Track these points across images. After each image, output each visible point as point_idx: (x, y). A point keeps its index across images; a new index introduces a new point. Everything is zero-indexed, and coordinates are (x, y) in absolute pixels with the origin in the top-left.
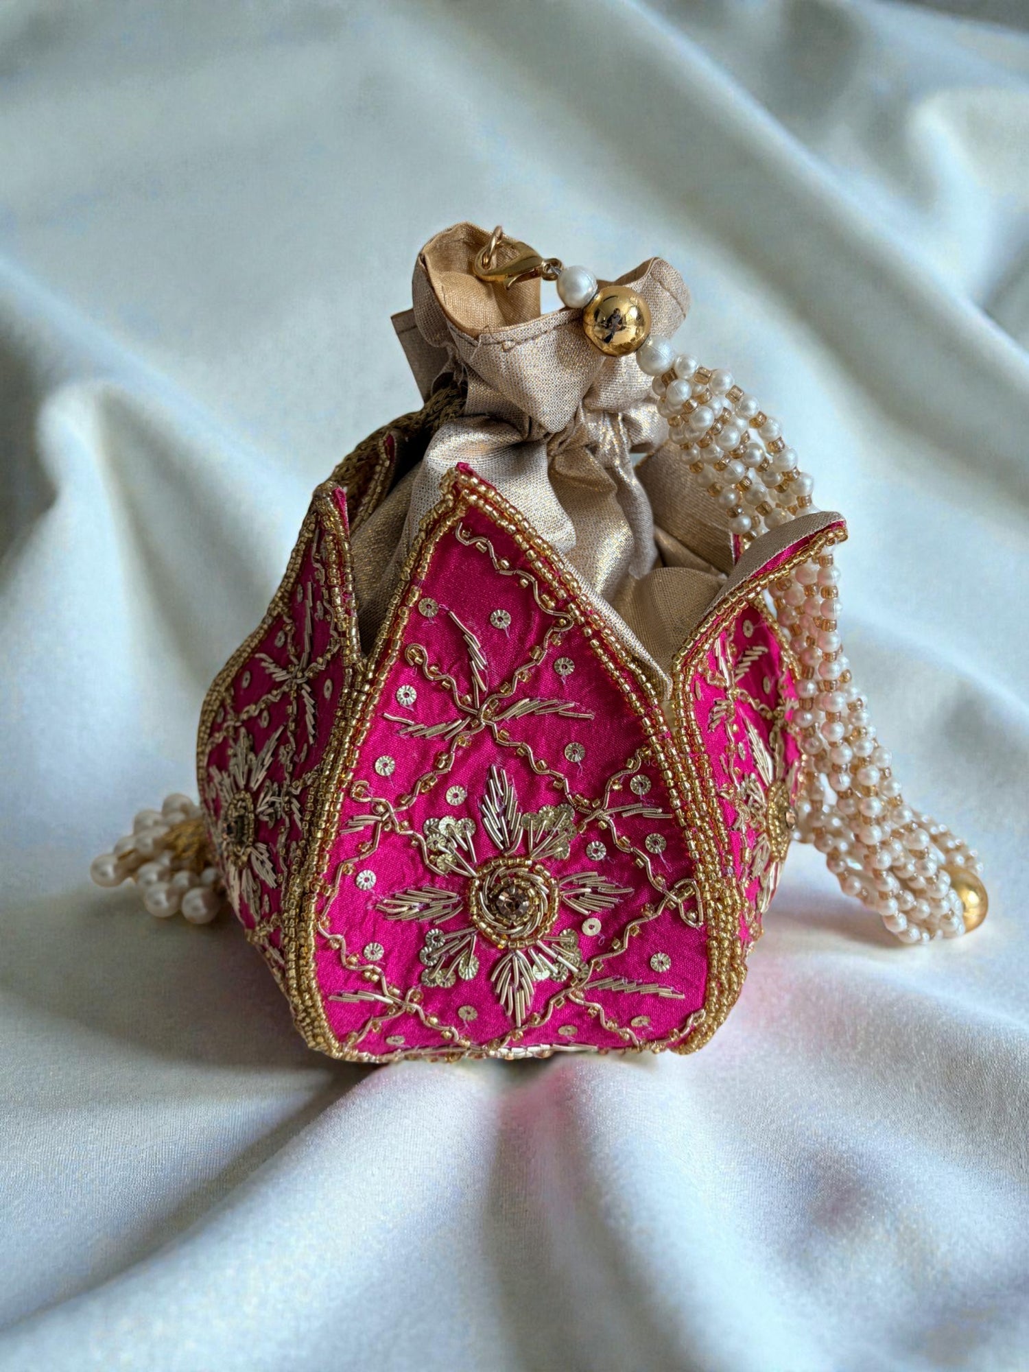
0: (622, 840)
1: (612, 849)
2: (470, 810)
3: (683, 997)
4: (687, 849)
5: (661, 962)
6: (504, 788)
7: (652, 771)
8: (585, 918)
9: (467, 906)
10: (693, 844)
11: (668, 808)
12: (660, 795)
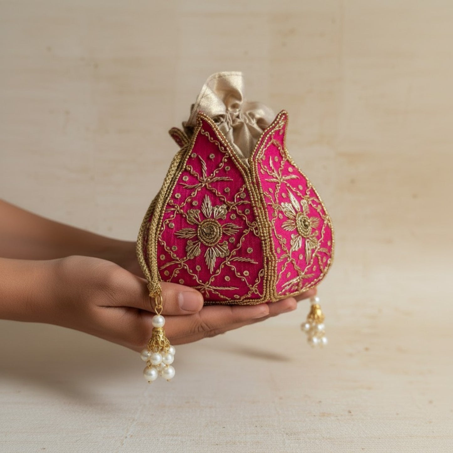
0: (239, 212)
1: (237, 215)
2: (200, 207)
3: (257, 263)
4: (255, 213)
5: (250, 250)
6: (208, 201)
7: (246, 190)
8: (230, 237)
9: (197, 233)
10: (256, 211)
11: (251, 201)
12: (248, 197)
